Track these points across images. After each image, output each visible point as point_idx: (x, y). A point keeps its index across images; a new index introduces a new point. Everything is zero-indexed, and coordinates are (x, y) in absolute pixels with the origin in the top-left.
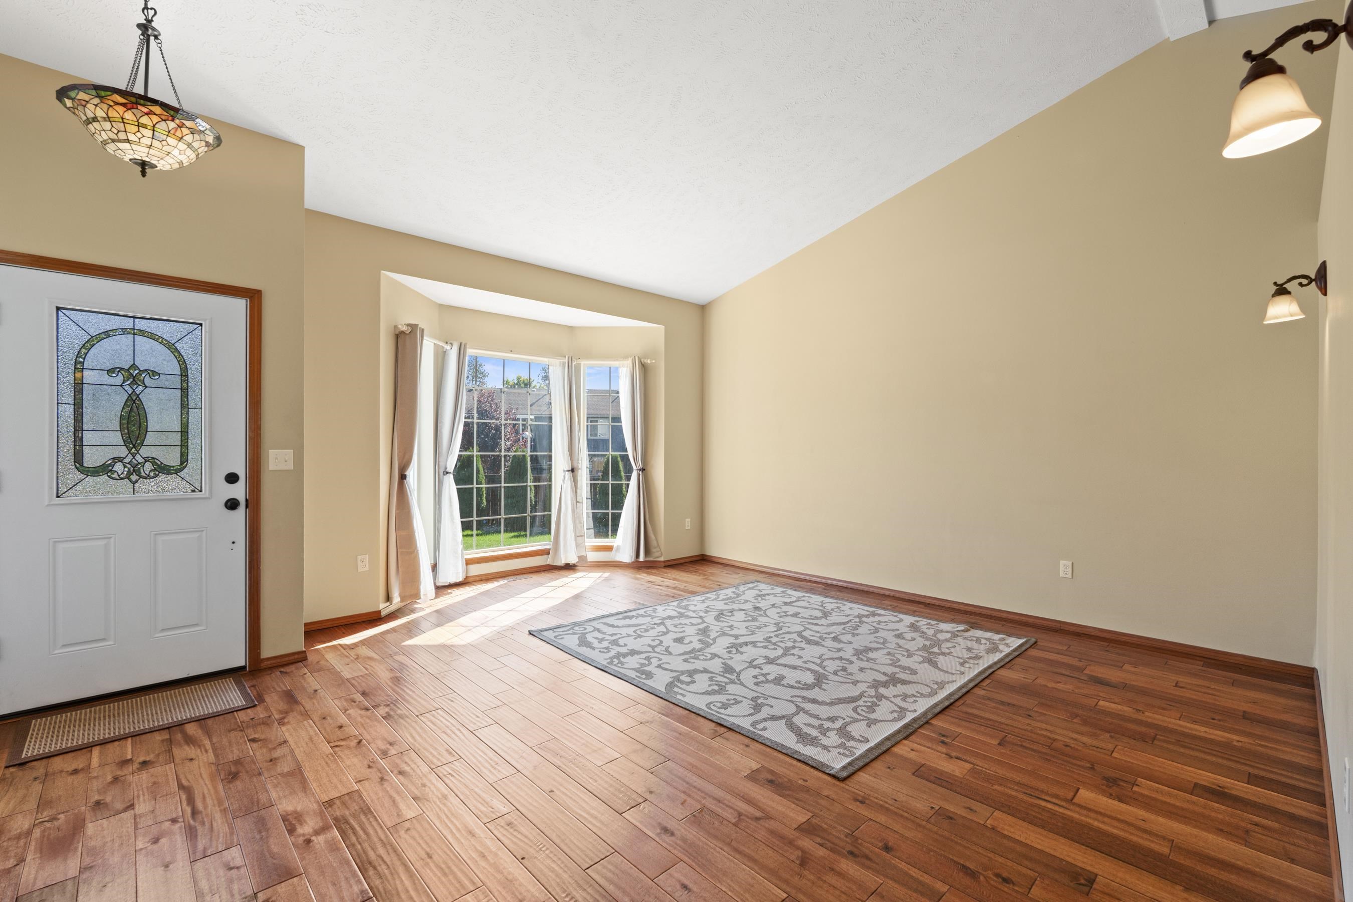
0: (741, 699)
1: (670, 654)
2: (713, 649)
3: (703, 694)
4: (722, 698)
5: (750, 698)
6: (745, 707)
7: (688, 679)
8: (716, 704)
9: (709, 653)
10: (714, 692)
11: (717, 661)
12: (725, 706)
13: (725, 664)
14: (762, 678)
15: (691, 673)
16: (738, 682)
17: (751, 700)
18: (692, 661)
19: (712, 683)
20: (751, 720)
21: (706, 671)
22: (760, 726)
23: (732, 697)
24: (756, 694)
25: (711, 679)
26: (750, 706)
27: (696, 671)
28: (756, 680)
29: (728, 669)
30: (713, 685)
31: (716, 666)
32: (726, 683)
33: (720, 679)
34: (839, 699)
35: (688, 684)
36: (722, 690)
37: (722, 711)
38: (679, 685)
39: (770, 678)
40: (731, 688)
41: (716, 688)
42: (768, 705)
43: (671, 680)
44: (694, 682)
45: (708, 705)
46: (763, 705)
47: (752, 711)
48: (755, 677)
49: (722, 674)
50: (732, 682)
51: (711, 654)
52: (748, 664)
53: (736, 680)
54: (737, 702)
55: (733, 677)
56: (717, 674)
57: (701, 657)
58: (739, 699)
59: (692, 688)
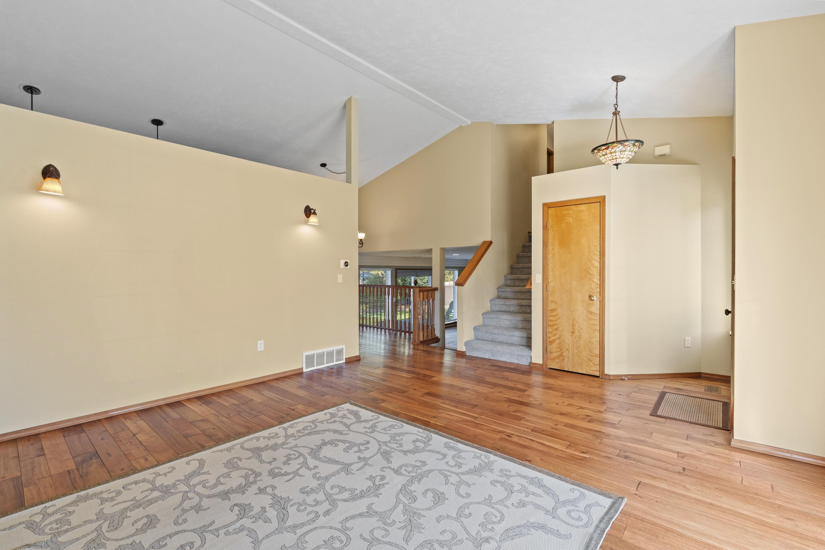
0: (381, 431)
1: (441, 471)
2: (400, 480)
3: (407, 433)
4: (393, 431)
5: (376, 432)
6: (380, 426)
7: (418, 444)
8: (397, 427)
9: (404, 475)
10: (399, 435)
11: (395, 465)
12: (392, 426)
13: (389, 461)
14: (362, 448)
15: (415, 451)
16: (381, 444)
17: (375, 431)
18: (419, 464)
19: (401, 442)
20: (379, 420)
21: (405, 452)
22: (376, 417)
23: (387, 432)
24: (372, 435)
25: (401, 445)
26: (377, 427)
27: (413, 452)
28: (368, 446)
29: (386, 455)
30: (399, 440)
31: (397, 460)
32: (390, 442)
33: (394, 446)
34: (318, 434)
35: (417, 440)
36: (393, 437)
37: (394, 423)
38: (423, 439)
39: (356, 449)
40: (386, 438)
41: (397, 438)
42: (366, 428)
43: (430, 443)
44: (414, 442)
45: (402, 426)
46: (369, 428)
47: (376, 424)
48: (367, 448)
49: (392, 450)
50: (385, 443)
51: (402, 474)
52: (369, 462)
53: (382, 445)
54: (385, 429)
55: (384, 447)
56: (396, 450)
57: (410, 469)
58: (383, 431)
59: (414, 437)
